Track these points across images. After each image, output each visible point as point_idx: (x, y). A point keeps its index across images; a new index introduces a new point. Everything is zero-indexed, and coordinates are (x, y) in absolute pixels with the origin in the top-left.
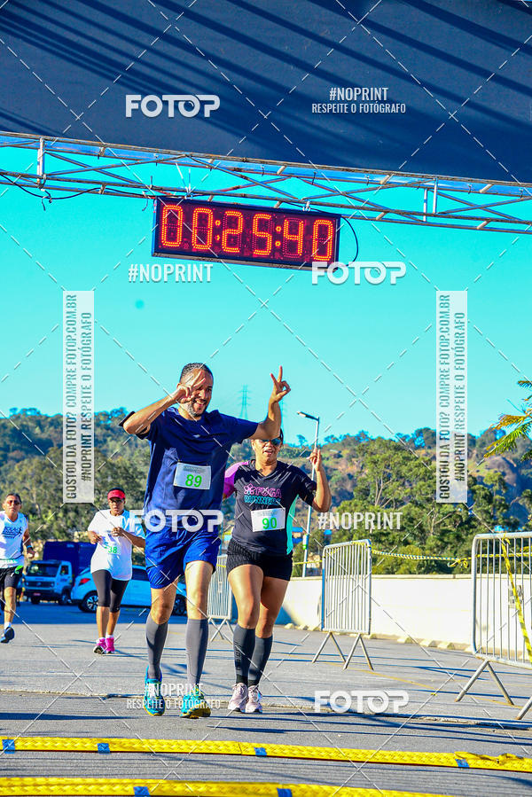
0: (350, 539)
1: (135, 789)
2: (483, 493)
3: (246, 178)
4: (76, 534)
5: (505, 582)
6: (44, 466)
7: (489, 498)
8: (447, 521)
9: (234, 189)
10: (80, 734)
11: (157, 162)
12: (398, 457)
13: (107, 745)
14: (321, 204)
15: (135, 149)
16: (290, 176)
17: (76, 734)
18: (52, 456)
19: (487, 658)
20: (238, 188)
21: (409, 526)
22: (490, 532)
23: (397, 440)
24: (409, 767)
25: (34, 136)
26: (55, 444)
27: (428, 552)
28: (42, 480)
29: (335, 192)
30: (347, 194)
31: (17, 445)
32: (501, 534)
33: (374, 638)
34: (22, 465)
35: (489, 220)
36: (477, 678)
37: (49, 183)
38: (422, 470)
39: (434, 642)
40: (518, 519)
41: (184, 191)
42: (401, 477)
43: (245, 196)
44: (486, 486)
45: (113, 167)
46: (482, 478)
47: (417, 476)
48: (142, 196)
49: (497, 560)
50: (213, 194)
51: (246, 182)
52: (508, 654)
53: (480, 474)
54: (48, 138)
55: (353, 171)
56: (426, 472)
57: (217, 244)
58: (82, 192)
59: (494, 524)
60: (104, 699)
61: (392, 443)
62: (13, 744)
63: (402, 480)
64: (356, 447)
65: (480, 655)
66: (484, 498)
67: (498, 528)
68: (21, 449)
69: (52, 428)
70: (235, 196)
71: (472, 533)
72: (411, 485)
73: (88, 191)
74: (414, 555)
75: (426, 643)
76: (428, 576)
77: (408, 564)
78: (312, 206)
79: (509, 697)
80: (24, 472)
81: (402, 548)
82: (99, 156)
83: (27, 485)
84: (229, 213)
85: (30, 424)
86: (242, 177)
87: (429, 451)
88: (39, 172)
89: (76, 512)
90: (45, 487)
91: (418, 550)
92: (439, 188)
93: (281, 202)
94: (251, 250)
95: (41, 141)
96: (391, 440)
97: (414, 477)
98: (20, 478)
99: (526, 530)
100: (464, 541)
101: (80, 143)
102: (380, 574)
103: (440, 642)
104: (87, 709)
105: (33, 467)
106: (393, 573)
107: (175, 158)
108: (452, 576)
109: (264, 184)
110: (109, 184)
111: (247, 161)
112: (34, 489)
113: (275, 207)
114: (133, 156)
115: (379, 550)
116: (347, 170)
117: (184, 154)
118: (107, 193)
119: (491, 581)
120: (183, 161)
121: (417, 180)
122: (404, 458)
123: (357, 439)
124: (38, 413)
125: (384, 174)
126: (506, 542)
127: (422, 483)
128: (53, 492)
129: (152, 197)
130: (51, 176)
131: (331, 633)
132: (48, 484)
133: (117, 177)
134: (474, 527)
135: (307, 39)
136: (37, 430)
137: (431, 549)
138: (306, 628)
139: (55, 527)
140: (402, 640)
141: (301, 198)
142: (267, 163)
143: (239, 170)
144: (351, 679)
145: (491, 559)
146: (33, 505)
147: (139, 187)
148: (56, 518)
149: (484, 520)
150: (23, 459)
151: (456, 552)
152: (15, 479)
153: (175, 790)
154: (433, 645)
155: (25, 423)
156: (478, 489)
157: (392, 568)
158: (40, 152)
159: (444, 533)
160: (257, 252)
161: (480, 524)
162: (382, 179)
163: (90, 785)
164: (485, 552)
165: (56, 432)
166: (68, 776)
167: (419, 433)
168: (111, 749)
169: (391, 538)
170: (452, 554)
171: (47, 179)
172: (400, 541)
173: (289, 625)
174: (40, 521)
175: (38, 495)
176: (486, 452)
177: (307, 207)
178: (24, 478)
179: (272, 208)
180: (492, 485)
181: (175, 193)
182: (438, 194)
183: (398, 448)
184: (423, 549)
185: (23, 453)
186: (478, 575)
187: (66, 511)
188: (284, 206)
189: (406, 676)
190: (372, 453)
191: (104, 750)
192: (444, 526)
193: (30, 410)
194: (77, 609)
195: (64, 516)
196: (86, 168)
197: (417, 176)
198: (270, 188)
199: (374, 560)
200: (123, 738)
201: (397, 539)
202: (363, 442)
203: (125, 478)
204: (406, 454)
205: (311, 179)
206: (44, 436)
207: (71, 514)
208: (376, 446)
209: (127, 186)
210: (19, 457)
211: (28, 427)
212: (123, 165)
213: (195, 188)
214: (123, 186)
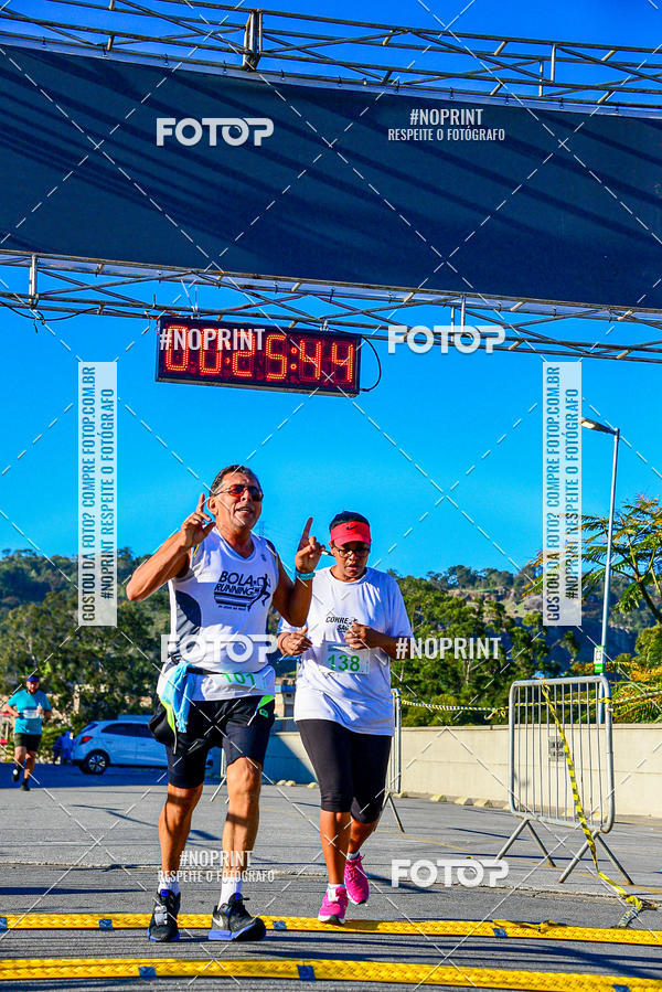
1: (140, 969)
2: (521, 635)
3: (258, 296)
4: (76, 687)
5: (544, 733)
6: (40, 613)
7: (527, 641)
8: (483, 667)
9: (246, 307)
10: (81, 910)
11: (160, 280)
12: (430, 599)
13: (110, 921)
14: (339, 324)
15: (136, 266)
16: (306, 293)
17: (75, 911)
18: (50, 601)
19: (526, 816)
20: (249, 306)
21: (443, 673)
22: (530, 678)
23: (428, 579)
24: (442, 938)
25: (25, 253)
26: (53, 587)
27: (463, 701)
28: (39, 628)
29: (354, 311)
30: (367, 313)
31: (11, 590)
32: (541, 680)
33: (405, 796)
34: (16, 612)
35: (521, 341)
36: (516, 838)
37: (41, 303)
38: (455, 612)
39: (470, 800)
40: (559, 663)
41: (191, 310)
42: (433, 620)
43: (256, 315)
44: (526, 627)
45: (112, 285)
46: (521, 619)
47: (451, 618)
48: (145, 316)
49: (536, 708)
50: (222, 314)
51: (260, 301)
52: (550, 812)
53: (518, 615)
54: (41, 254)
55: (374, 288)
56: (460, 613)
57: (227, 368)
58: (78, 312)
59: (533, 670)
60: (107, 870)
61: (423, 583)
62: (6, 922)
63: (434, 623)
65: (519, 814)
66: (524, 640)
67: (537, 674)
68: (16, 595)
69: (49, 571)
70: (246, 315)
71: (510, 680)
72: (444, 628)
73: (85, 312)
74: (447, 705)
75: (462, 801)
76: (463, 727)
77: (442, 715)
78: (330, 326)
79: (550, 858)
80: (18, 619)
81: (435, 697)
82: (97, 274)
83: (22, 634)
85: (25, 566)
86: (253, 294)
87: (464, 591)
88: (31, 291)
89: (76, 662)
90: (42, 636)
91: (452, 699)
92: (467, 306)
93: (296, 321)
94: (265, 374)
95: (33, 258)
96: (421, 579)
97: (447, 620)
98: (14, 626)
99: (567, 676)
100: (502, 688)
101: (74, 261)
102: (411, 726)
103: (476, 800)
104: (88, 881)
105: (28, 614)
106: (426, 725)
107: (180, 275)
108: (489, 727)
109: (277, 302)
110: (109, 303)
111: (258, 278)
112: (30, 638)
113: (290, 326)
114: (133, 273)
115: (410, 700)
116: (368, 287)
117: (189, 270)
118: (107, 314)
119: (530, 732)
120: (188, 278)
121: (442, 297)
122: (436, 598)
124: (34, 554)
125: (408, 291)
126: (546, 689)
127: (455, 625)
128: (52, 642)
129: (155, 317)
130: (44, 296)
132: (45, 632)
133: (117, 296)
134: (513, 673)
136: (33, 573)
137: (467, 698)
139: (53, 680)
140: (435, 799)
141: (318, 317)
142: (280, 280)
143: (251, 287)
145: (530, 708)
146: (29, 656)
147: (141, 307)
148: (55, 670)
149: (524, 665)
150: (17, 605)
151: (493, 701)
152: (8, 627)
153: (185, 969)
154: (469, 803)
155: (19, 565)
156: (517, 631)
157: (425, 720)
158: (32, 269)
159: (481, 680)
160: (271, 376)
161: (519, 669)
162: (406, 297)
163: (90, 966)
164: (523, 701)
165: (54, 575)
166: (66, 956)
167: (453, 571)
168: (114, 926)
169: (422, 687)
170: (489, 704)
171: (40, 299)
172: (433, 690)
175: (34, 645)
176: (525, 591)
177: (324, 327)
178: (19, 626)
179: (287, 328)
180: (532, 627)
181: (180, 313)
182: (466, 312)
183: (429, 588)
184: (458, 697)
185: (17, 599)
186: (516, 726)
187: (65, 663)
188: (300, 325)
189: (439, 838)
191: (106, 927)
192: (481, 672)
193: (25, 551)
194: (77, 770)
195: (63, 667)
196: (82, 286)
197: (442, 294)
198: (284, 306)
199: (405, 711)
200: (127, 912)
201: (430, 687)
203: (130, 625)
204: (438, 594)
205: (329, 297)
206: (40, 579)
207: (71, 666)
209: (127, 305)
210: (12, 603)
211: (23, 570)
212: (124, 283)
213: (202, 308)
214: (123, 305)
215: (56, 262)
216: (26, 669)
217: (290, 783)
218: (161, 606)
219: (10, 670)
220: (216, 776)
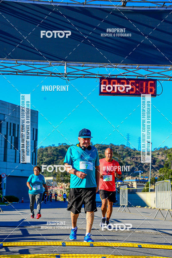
0: (163, 180)
3: (127, 70)
11: (99, 67)
14: (150, 77)
15: (93, 64)
16: (140, 68)
20: (124, 73)
25: (63, 62)
29: (154, 73)
30: (158, 73)
31: (61, 154)
34: (63, 160)
37: (68, 75)
41: (108, 75)
43: (127, 76)
45: (86, 69)
48: (96, 78)
50: (117, 76)
54: (67, 62)
55: (160, 66)
58: (78, 77)
62: (65, 244)
64: (164, 151)
68: (62, 156)
70: (124, 76)
73: (79, 77)
78: (147, 77)
82: (82, 66)
84: (122, 81)
85: (64, 148)
86: (125, 70)
88: (65, 72)
93: (138, 76)
95: (65, 63)
101: (77, 63)
107: (105, 66)
109: (132, 72)
110: (86, 75)
111: (127, 65)
114: (92, 66)
116: (158, 66)
117: (108, 64)
118: (85, 77)
120: (108, 66)
123: (164, 149)
124: (67, 145)
125: (170, 66)
129: (98, 78)
130: (68, 73)
131: (159, 209)
133: (88, 72)
135: (144, 27)
138: (151, 208)
141: (144, 75)
142: (133, 65)
143: (125, 68)
144: (167, 223)
147: (94, 75)
155: (63, 148)
158: (65, 66)
160: (131, 92)
168: (94, 245)
171: (67, 74)
173: (146, 207)
174: (69, 177)
177: (146, 78)
179: (135, 79)
181: (105, 76)
188: (139, 78)
190: (169, 153)
193: (64, 144)
196: (78, 70)
198: (134, 73)
202: (166, 150)
205: (147, 69)
208: (170, 151)
209: (91, 75)
210: (61, 158)
211: (64, 149)
212: (90, 69)
213: (112, 74)
214: (90, 75)
215: (72, 64)
216: (66, 176)
217: (139, 207)
218: (101, 158)
219: (61, 176)
220: (118, 205)
